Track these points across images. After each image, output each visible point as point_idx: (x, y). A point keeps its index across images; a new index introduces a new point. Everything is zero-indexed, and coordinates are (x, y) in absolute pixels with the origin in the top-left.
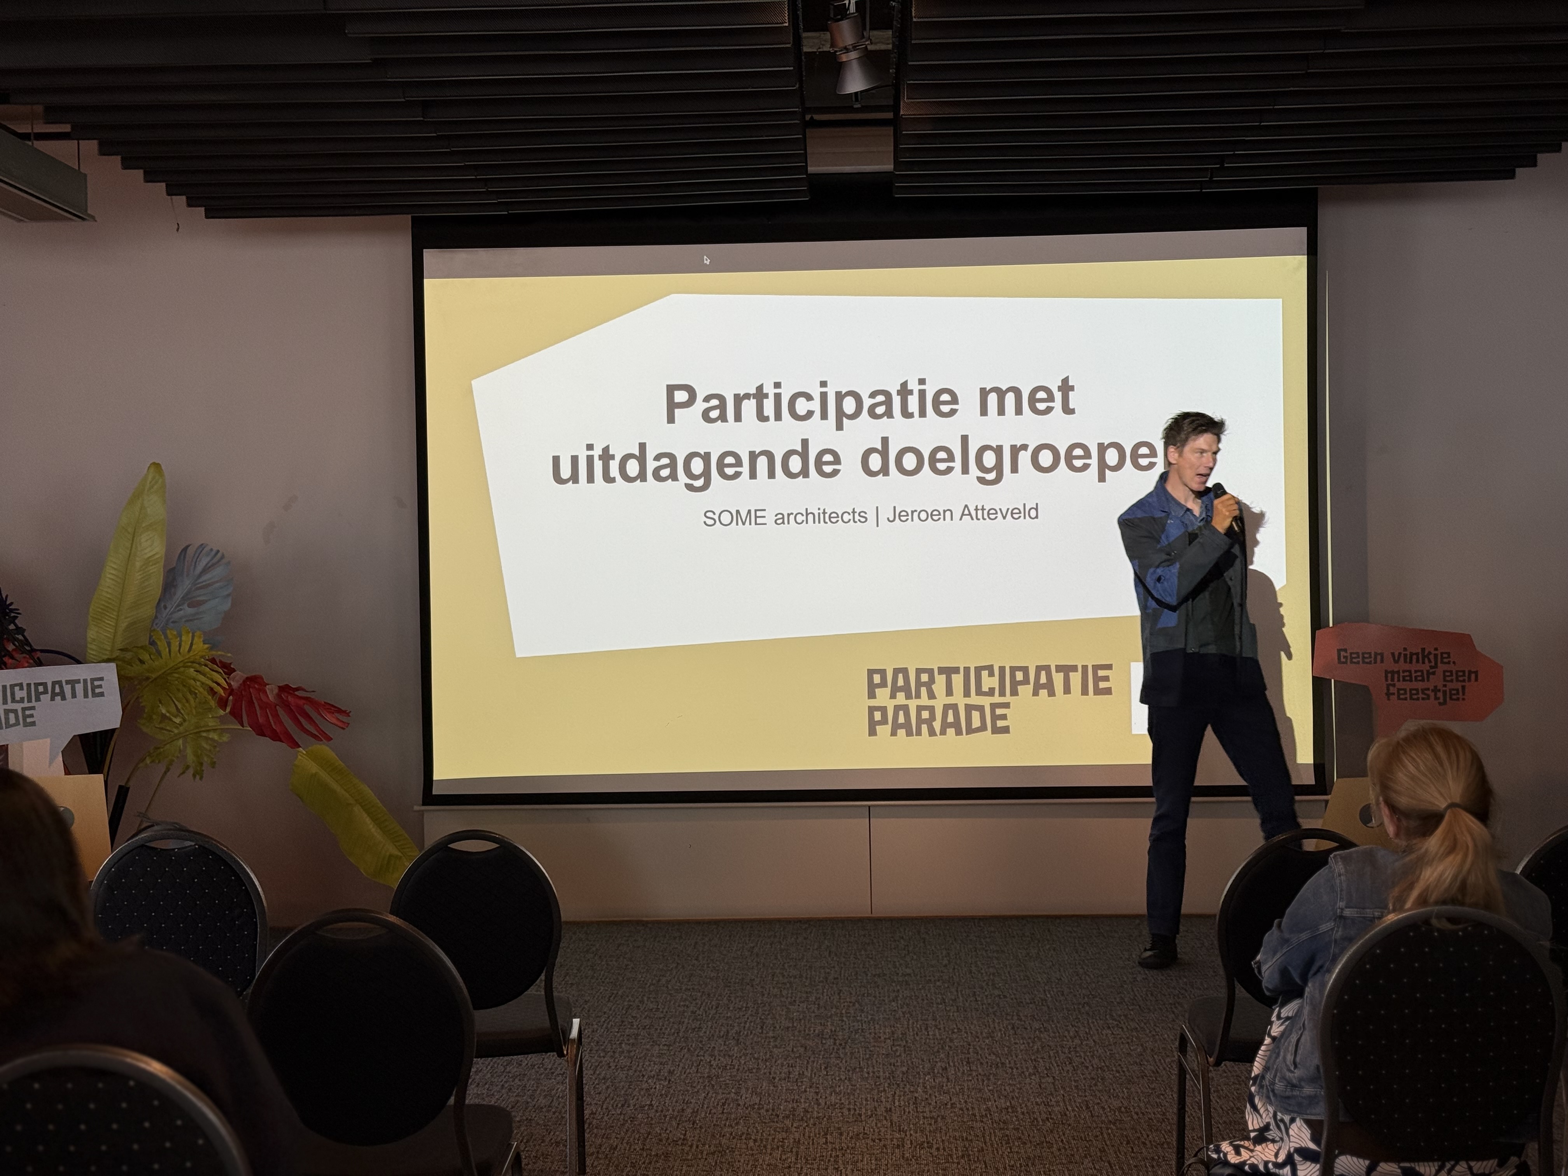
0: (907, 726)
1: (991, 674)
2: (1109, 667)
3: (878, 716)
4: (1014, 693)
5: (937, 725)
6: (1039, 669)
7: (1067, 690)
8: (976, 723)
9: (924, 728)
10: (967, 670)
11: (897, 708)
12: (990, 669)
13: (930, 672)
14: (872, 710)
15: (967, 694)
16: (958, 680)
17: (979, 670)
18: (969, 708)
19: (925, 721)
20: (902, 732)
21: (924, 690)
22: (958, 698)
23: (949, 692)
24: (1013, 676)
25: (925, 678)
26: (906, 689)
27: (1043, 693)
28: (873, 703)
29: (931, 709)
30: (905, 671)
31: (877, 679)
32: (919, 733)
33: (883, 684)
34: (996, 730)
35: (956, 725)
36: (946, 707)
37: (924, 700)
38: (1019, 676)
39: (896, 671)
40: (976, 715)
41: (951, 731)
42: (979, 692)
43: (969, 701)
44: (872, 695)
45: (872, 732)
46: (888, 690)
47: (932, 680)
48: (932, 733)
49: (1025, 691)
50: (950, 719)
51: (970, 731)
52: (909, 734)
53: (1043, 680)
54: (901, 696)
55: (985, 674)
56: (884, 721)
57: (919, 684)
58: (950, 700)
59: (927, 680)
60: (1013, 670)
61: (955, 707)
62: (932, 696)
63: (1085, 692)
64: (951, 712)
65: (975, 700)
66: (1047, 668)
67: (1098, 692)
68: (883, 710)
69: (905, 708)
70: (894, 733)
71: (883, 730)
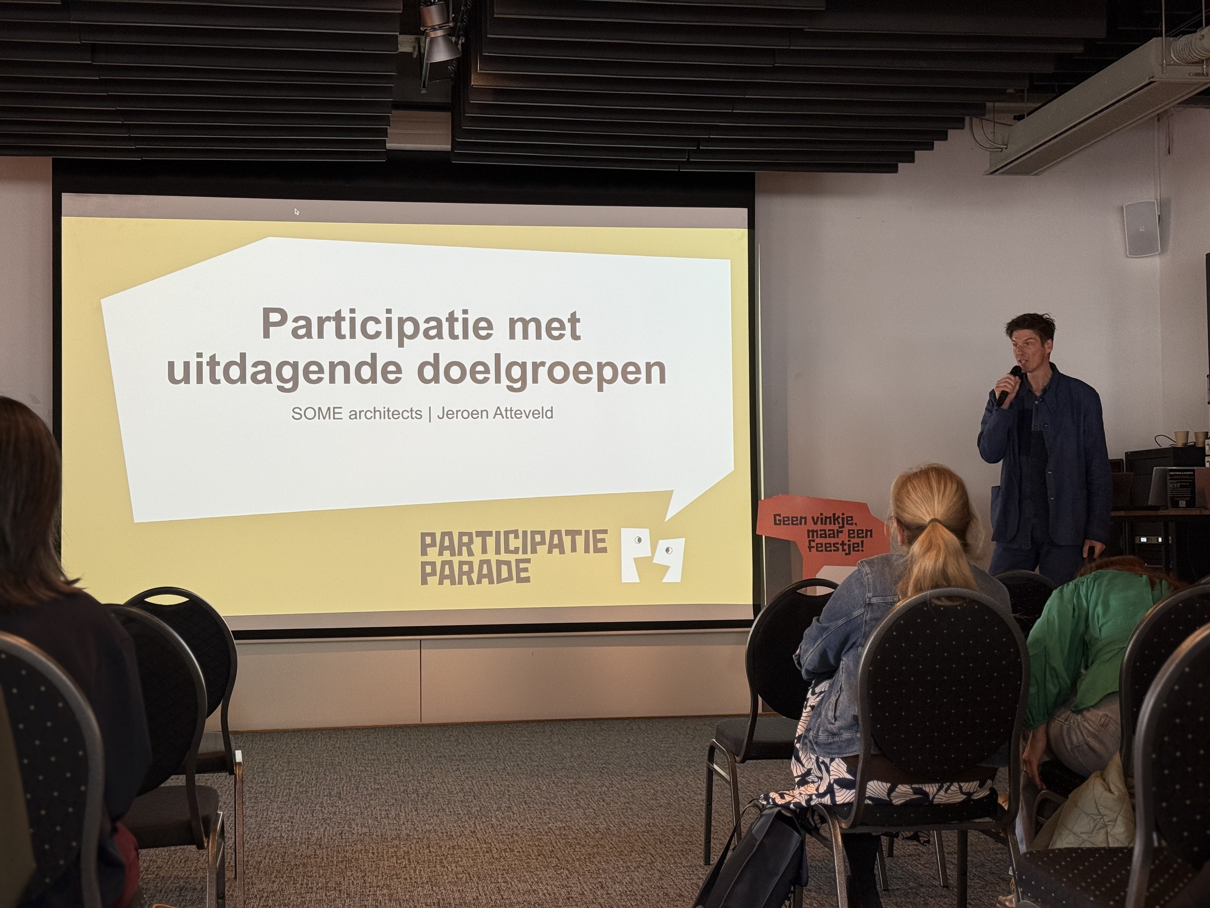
0: (451, 577)
1: (516, 537)
2: (605, 532)
3: (428, 569)
4: (534, 551)
5: (475, 576)
6: (553, 533)
7: (574, 549)
8: (505, 574)
9: (465, 578)
10: (498, 533)
11: (444, 563)
12: (516, 533)
13: (470, 535)
14: (424, 564)
15: (498, 552)
16: (491, 541)
17: (507, 533)
18: (499, 563)
19: (465, 573)
20: (447, 582)
21: (464, 549)
22: (491, 555)
23: (484, 551)
24: (533, 538)
25: (465, 539)
26: (451, 548)
27: (556, 551)
28: (425, 559)
29: (470, 564)
30: (450, 534)
31: (428, 540)
32: (460, 582)
33: (433, 544)
34: (520, 580)
35: (489, 576)
36: (482, 562)
37: (465, 557)
38: (538, 538)
39: (443, 534)
40: (504, 568)
41: (485, 581)
42: (507, 551)
43: (499, 557)
44: (424, 553)
45: (424, 582)
46: (436, 549)
47: (471, 541)
48: (471, 582)
49: (542, 549)
50: (485, 571)
51: (500, 580)
52: (453, 583)
53: (556, 541)
54: (447, 554)
55: (512, 536)
56: (433, 573)
57: (461, 544)
58: (485, 557)
59: (467, 541)
60: (533, 533)
61: (488, 562)
62: (470, 553)
63: (587, 550)
64: (485, 566)
65: (504, 557)
66: (559, 532)
67: (597, 550)
68: (433, 564)
69: (450, 563)
70: (441, 583)
71: (433, 580)
